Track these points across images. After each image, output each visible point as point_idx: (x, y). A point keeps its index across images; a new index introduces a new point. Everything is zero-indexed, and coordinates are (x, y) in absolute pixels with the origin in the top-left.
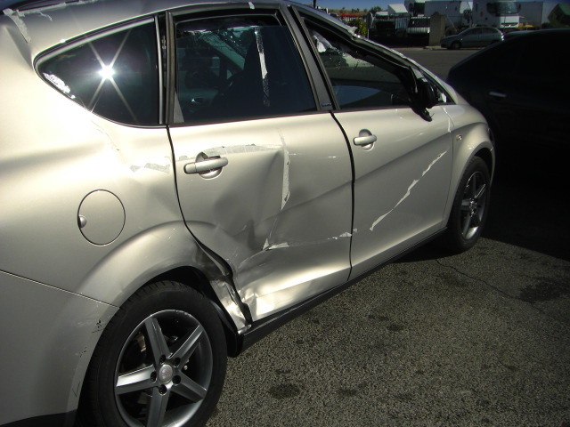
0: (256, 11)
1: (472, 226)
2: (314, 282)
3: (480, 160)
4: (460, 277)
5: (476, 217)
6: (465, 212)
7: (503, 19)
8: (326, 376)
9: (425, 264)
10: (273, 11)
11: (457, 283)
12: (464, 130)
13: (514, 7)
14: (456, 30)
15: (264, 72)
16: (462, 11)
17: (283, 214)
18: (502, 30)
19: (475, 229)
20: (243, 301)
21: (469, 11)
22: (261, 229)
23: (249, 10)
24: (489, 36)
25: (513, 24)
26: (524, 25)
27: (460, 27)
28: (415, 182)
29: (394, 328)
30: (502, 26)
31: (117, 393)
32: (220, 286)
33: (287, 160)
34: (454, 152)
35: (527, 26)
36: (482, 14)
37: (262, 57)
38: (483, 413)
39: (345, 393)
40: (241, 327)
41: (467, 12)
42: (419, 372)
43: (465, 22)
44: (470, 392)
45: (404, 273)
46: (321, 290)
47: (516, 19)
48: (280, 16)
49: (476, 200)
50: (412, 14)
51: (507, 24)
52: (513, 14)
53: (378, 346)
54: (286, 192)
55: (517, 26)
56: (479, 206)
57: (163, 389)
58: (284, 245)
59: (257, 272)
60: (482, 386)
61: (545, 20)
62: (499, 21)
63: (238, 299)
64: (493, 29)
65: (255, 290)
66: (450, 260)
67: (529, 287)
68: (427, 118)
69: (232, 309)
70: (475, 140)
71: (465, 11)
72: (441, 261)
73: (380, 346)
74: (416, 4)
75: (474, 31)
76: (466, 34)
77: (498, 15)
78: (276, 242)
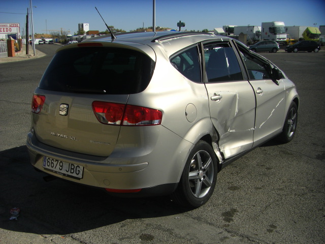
0: (224, 41)
1: (291, 132)
2: (242, 146)
3: (294, 103)
4: (289, 152)
5: (292, 128)
6: (289, 125)
7: (278, 36)
8: (248, 183)
9: (273, 147)
10: (227, 42)
11: (289, 154)
12: (289, 89)
13: (284, 29)
14: (253, 43)
15: (228, 65)
16: (254, 32)
17: (235, 118)
18: (277, 42)
19: (292, 133)
20: (221, 151)
21: (259, 32)
22: (229, 123)
23: (221, 42)
24: (271, 45)
25: (283, 39)
26: (290, 39)
27: (254, 41)
28: (274, 110)
29: (268, 169)
30: (278, 40)
31: (189, 179)
32: (214, 144)
33: (238, 98)
34: (286, 98)
35: (291, 40)
36: (266, 33)
37: (227, 59)
38: (312, 193)
39: (257, 188)
40: (221, 161)
41: (258, 32)
42: (283, 182)
43: (256, 38)
44: (305, 188)
45: (265, 150)
46: (244, 150)
47: (285, 36)
48: (230, 43)
49: (293, 120)
50: (227, 33)
51: (280, 39)
52: (283, 33)
53: (264, 174)
54: (237, 110)
55: (285, 40)
56: (294, 123)
57: (200, 180)
58: (234, 131)
59: (225, 141)
60: (309, 186)
61: (301, 36)
62: (276, 37)
63: (219, 150)
64: (273, 42)
65: (224, 148)
66: (284, 145)
67: (319, 155)
68: (277, 84)
69: (218, 154)
70: (293, 94)
71: (256, 32)
72: (279, 146)
73: (265, 174)
74: (229, 28)
75: (262, 43)
76: (258, 45)
77: (275, 34)
78: (232, 130)
